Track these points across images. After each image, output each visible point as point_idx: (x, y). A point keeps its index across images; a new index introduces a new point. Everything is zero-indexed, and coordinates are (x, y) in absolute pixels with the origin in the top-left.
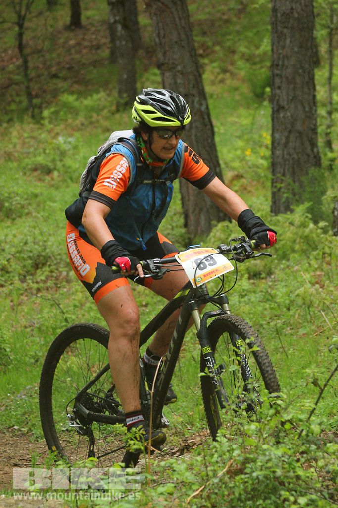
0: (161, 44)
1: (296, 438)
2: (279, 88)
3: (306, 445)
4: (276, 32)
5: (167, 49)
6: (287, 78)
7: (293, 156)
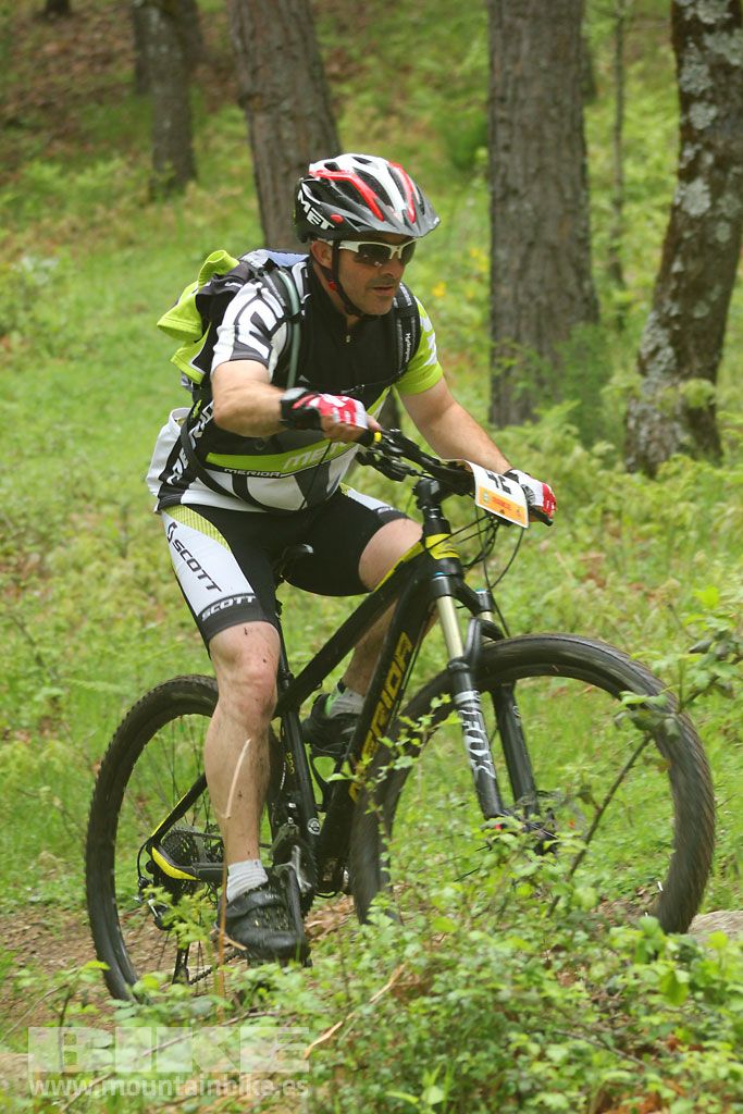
0: (245, 51)
1: (543, 916)
2: (507, 148)
3: (564, 931)
4: (500, 25)
5: (259, 62)
6: (523, 127)
7: (537, 299)
